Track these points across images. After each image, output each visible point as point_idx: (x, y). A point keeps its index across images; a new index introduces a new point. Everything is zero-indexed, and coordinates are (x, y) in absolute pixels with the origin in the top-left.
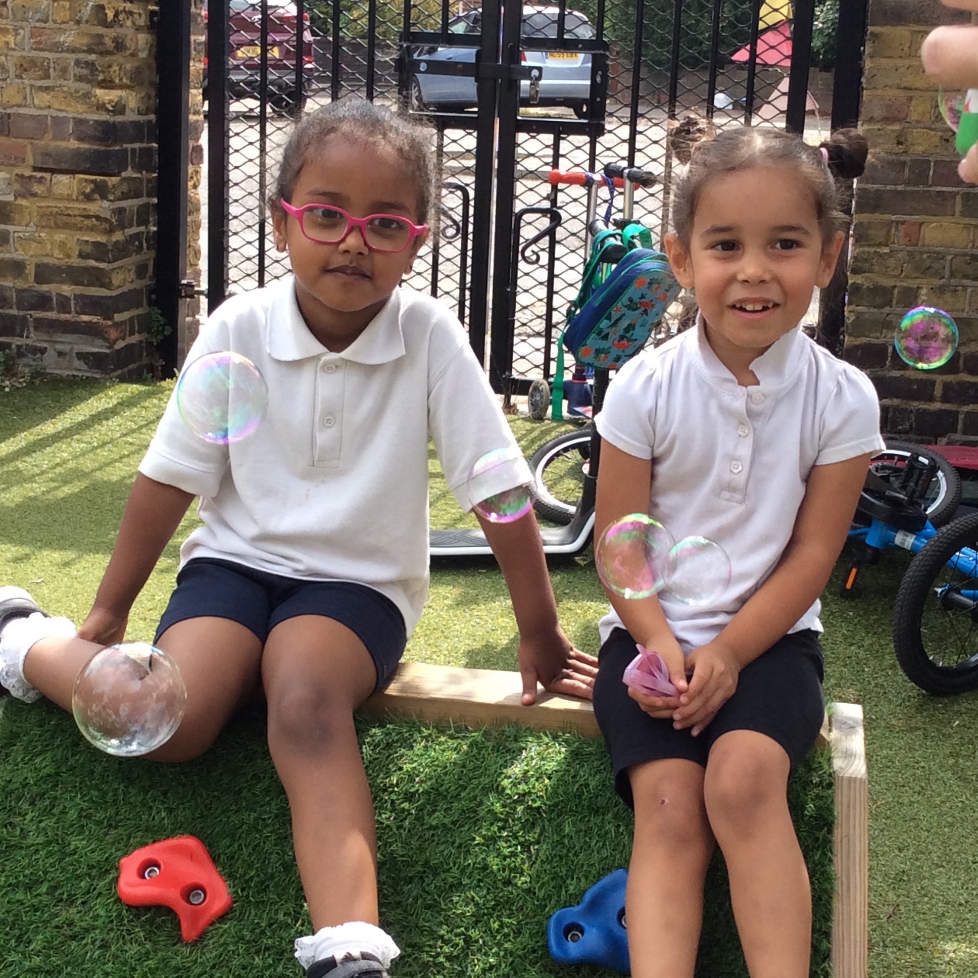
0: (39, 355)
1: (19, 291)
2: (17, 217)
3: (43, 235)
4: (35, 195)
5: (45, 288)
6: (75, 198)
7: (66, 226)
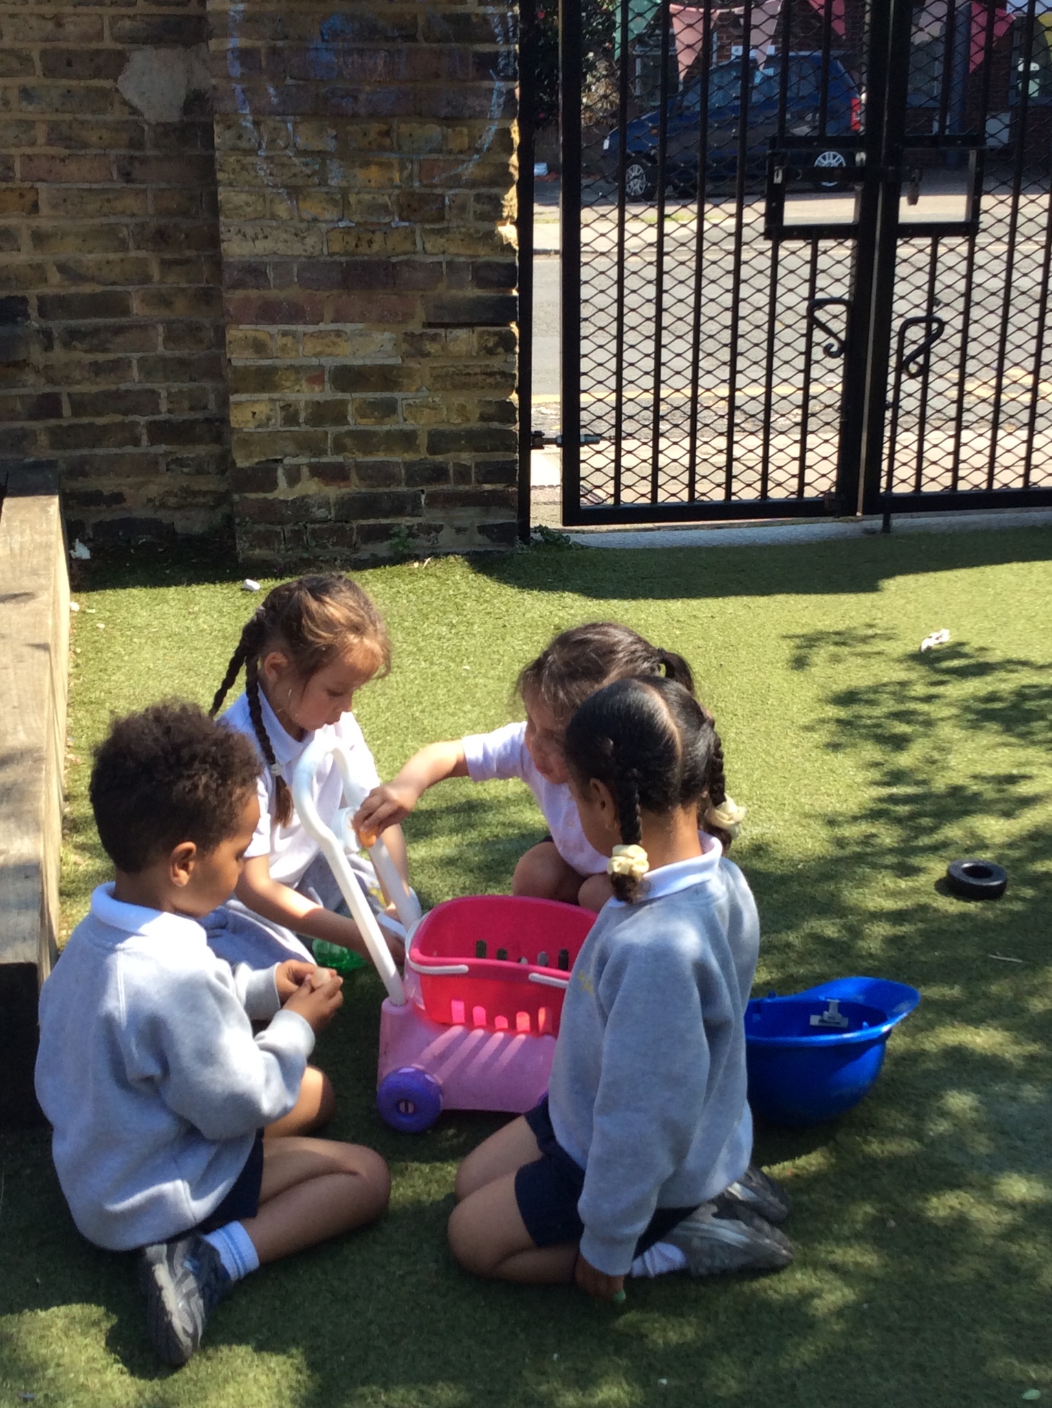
0: (433, 534)
1: (409, 466)
2: (405, 381)
3: (437, 399)
4: (428, 355)
5: (439, 458)
6: (474, 354)
7: (465, 386)
